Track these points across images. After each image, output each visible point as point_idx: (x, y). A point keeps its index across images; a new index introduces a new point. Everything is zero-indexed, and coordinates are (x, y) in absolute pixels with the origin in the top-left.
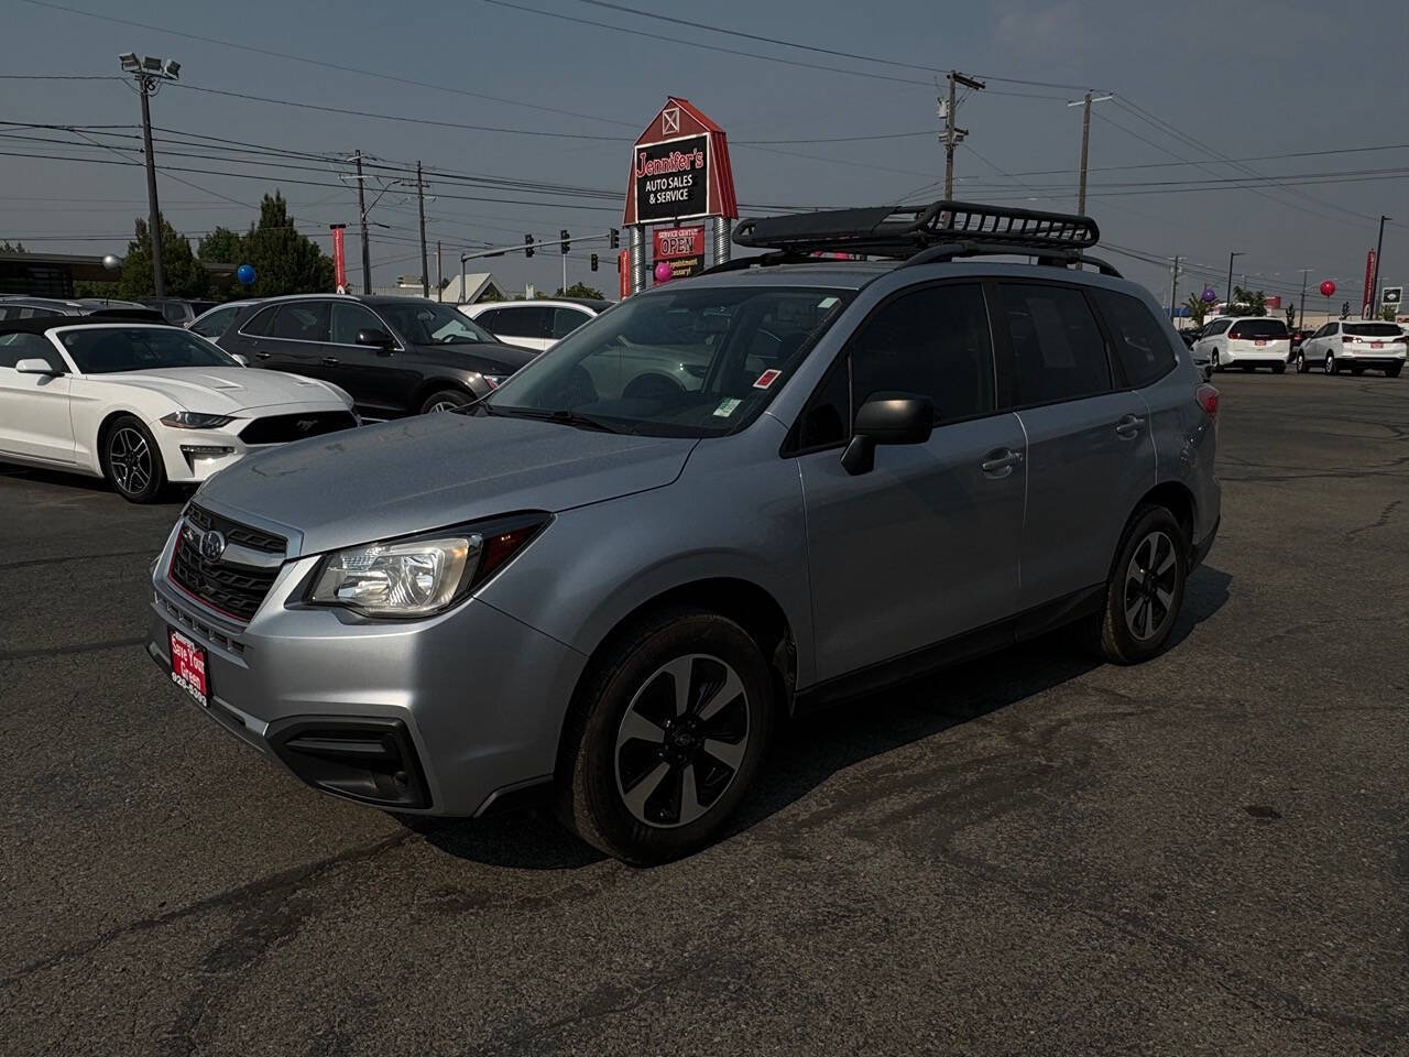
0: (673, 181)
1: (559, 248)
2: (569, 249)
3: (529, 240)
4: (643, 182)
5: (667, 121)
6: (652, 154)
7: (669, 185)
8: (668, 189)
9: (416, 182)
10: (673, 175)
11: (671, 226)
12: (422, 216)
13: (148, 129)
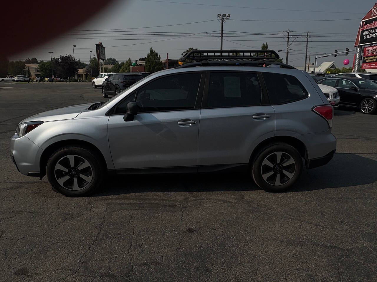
0: (373, 31)
1: (345, 54)
2: (348, 54)
3: (336, 52)
4: (362, 32)
5: (374, 11)
6: (366, 23)
7: (371, 32)
8: (371, 34)
9: (306, 37)
10: (373, 29)
11: (369, 46)
12: (307, 47)
13: (222, 31)
